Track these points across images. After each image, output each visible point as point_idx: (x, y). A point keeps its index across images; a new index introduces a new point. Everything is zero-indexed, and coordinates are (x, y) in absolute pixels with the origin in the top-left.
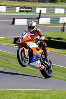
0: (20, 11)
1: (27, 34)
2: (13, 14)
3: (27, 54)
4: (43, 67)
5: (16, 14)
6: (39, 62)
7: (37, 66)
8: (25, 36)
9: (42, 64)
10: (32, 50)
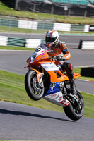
0: (90, 30)
1: (42, 50)
2: (80, 35)
3: (40, 81)
4: (67, 102)
5: (84, 35)
6: (60, 94)
7: (57, 100)
8: (40, 53)
9: (65, 97)
10: (49, 75)
